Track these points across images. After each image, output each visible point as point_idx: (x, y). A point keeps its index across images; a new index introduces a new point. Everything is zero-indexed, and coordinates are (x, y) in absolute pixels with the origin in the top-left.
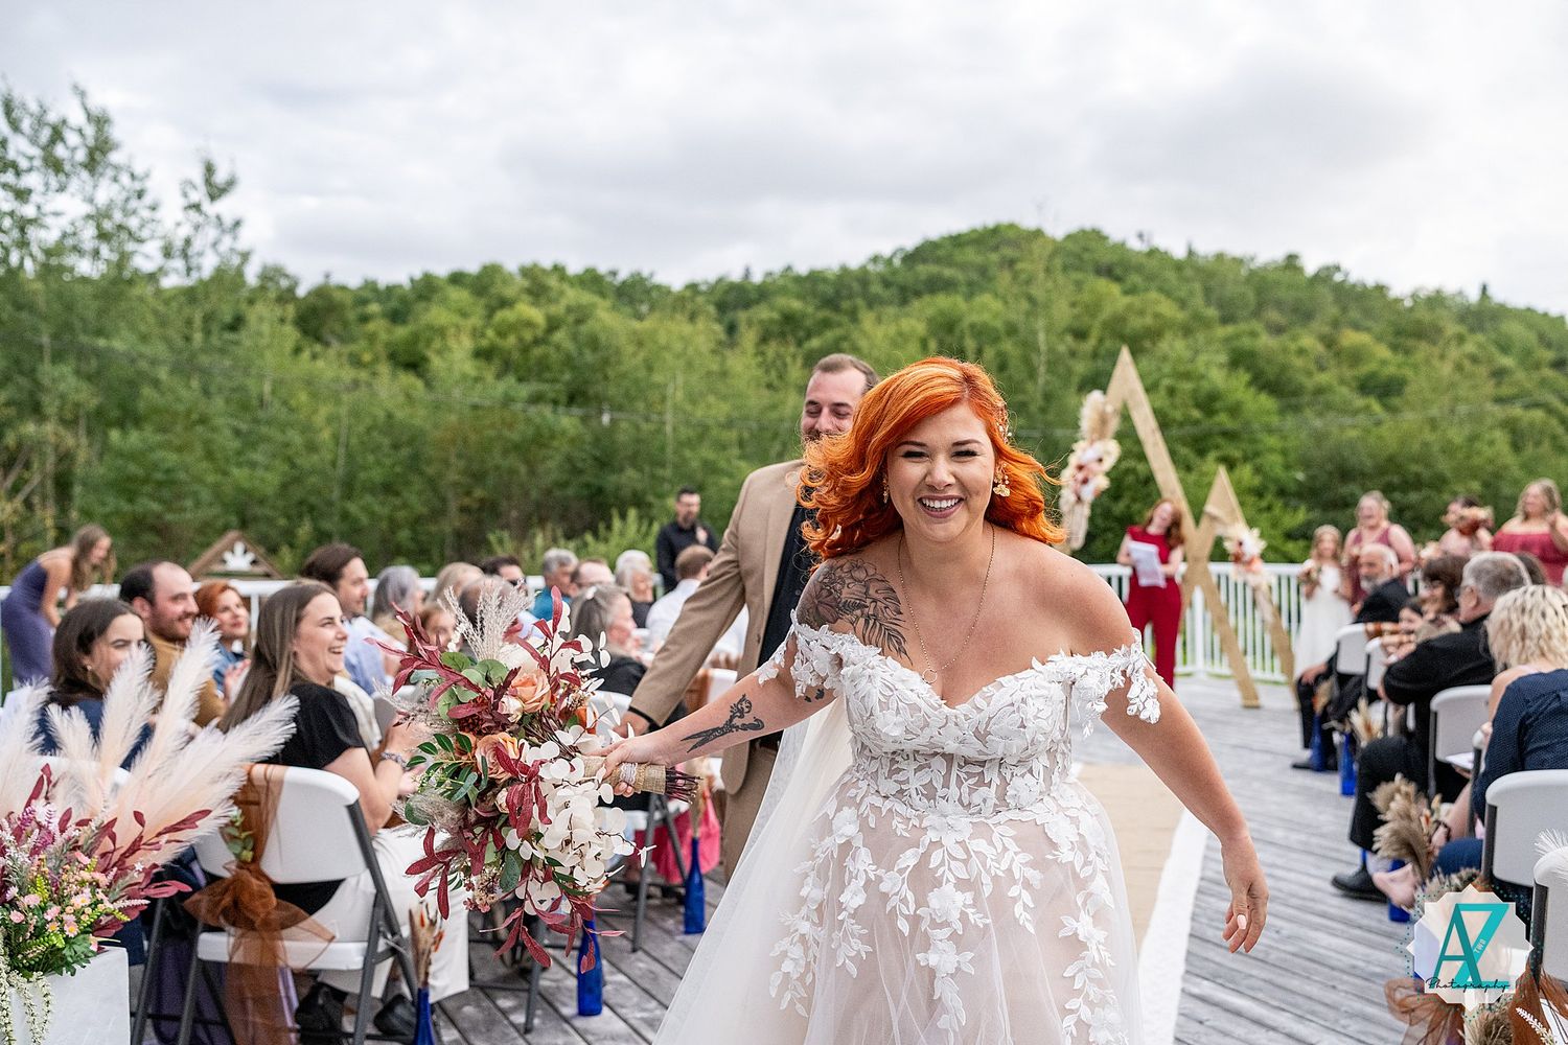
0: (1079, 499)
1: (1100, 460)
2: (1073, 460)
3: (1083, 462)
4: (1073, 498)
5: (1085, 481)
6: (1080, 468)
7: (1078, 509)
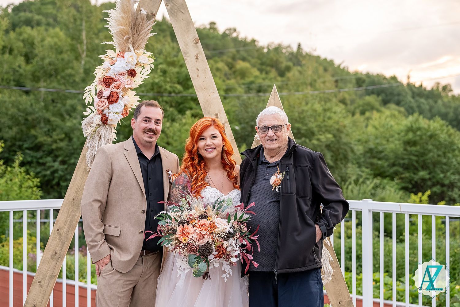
0: (105, 121)
1: (132, 73)
2: (99, 73)
3: (110, 74)
4: (97, 119)
5: (113, 99)
6: (107, 82)
7: (103, 131)
